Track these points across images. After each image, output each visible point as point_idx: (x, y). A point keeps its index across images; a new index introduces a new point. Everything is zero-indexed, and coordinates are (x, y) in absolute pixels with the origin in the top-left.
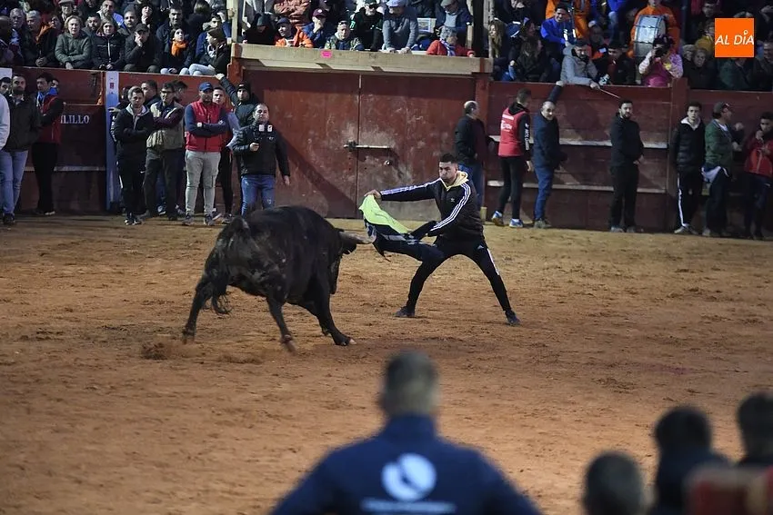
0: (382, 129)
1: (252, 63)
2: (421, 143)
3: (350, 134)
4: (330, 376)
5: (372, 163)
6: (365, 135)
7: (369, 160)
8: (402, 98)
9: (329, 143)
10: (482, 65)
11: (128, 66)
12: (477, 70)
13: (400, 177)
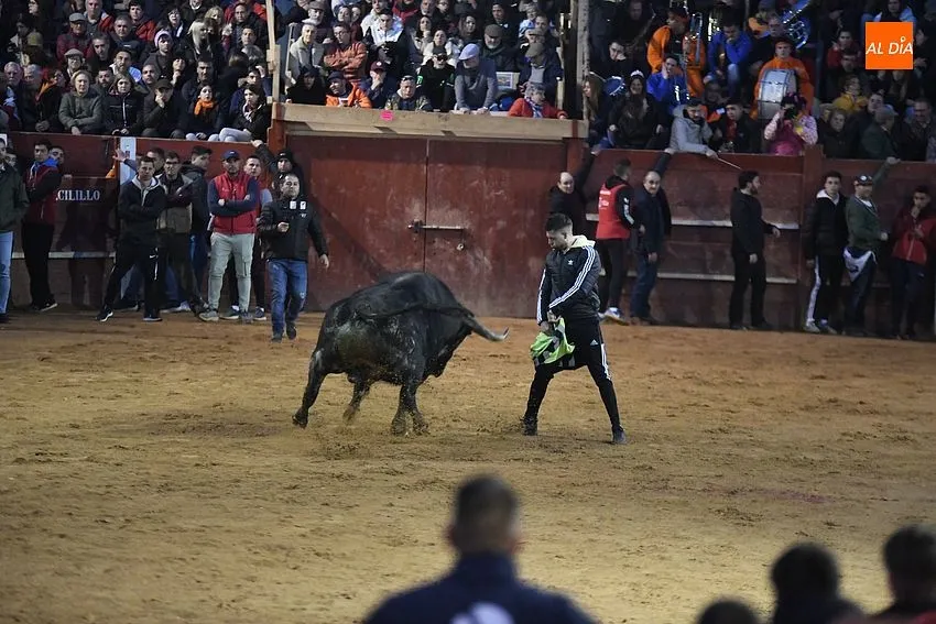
0: (454, 206)
1: (297, 127)
2: (501, 224)
3: (415, 212)
4: (392, 505)
5: (442, 247)
6: (433, 213)
7: (438, 244)
8: (478, 168)
9: (391, 223)
10: (575, 129)
11: (147, 131)
12: (568, 134)
13: (476, 264)
